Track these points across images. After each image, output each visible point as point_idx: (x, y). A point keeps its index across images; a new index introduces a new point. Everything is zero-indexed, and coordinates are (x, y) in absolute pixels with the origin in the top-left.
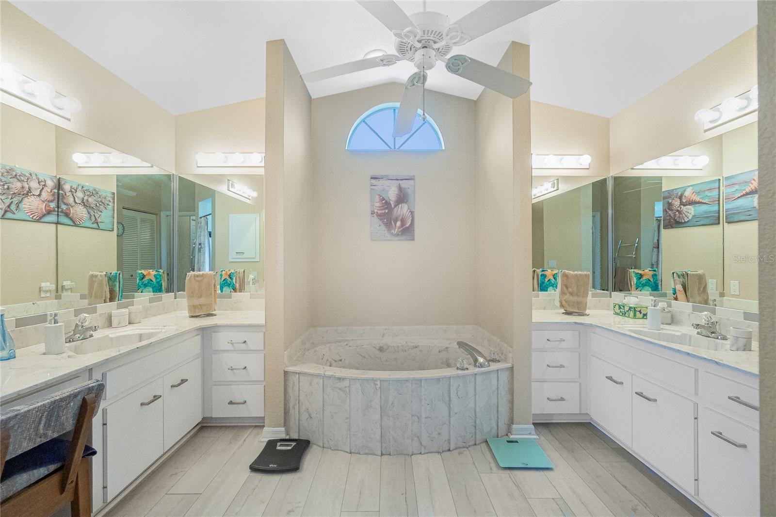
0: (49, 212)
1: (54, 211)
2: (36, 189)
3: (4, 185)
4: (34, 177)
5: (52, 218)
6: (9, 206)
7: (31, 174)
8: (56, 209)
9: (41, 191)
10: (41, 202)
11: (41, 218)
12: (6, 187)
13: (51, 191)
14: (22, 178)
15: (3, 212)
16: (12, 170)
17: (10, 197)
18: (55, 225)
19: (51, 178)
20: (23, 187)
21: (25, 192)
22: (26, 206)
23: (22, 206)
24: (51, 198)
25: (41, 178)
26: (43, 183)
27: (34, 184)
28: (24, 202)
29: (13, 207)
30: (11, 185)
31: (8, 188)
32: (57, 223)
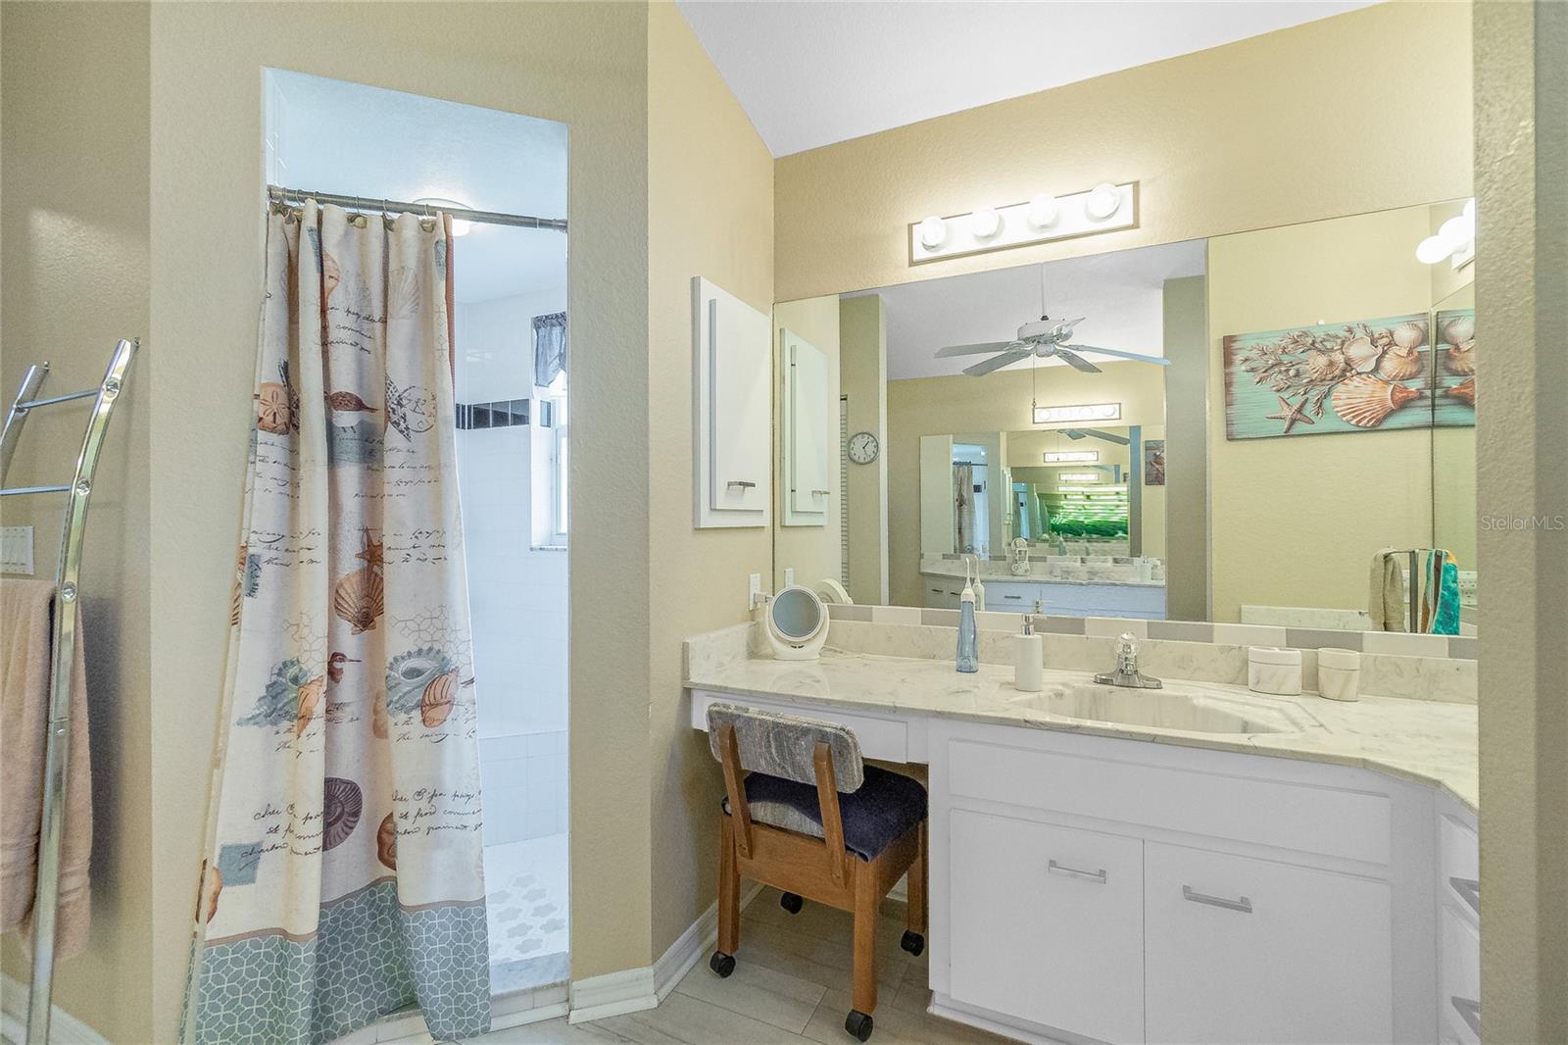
0: (1404, 405)
1: (1421, 397)
2: (1366, 359)
3: (1287, 371)
4: (1360, 332)
5: (1420, 415)
6: (1299, 411)
7: (1350, 330)
8: (1428, 393)
9: (1379, 362)
10: (1380, 384)
11: (1380, 421)
12: (1292, 373)
13: (1410, 352)
14: (1328, 345)
15: (1287, 423)
16: (1305, 334)
17: (1302, 391)
18: (1429, 432)
19: (1408, 322)
20: (1331, 364)
21: (1337, 372)
22: (1340, 402)
23: (1327, 403)
24: (1412, 369)
25: (1377, 331)
26: (1385, 341)
27: (1360, 350)
28: (1334, 393)
29: (1310, 410)
30: (1302, 367)
31: (1297, 375)
32: (1433, 426)
